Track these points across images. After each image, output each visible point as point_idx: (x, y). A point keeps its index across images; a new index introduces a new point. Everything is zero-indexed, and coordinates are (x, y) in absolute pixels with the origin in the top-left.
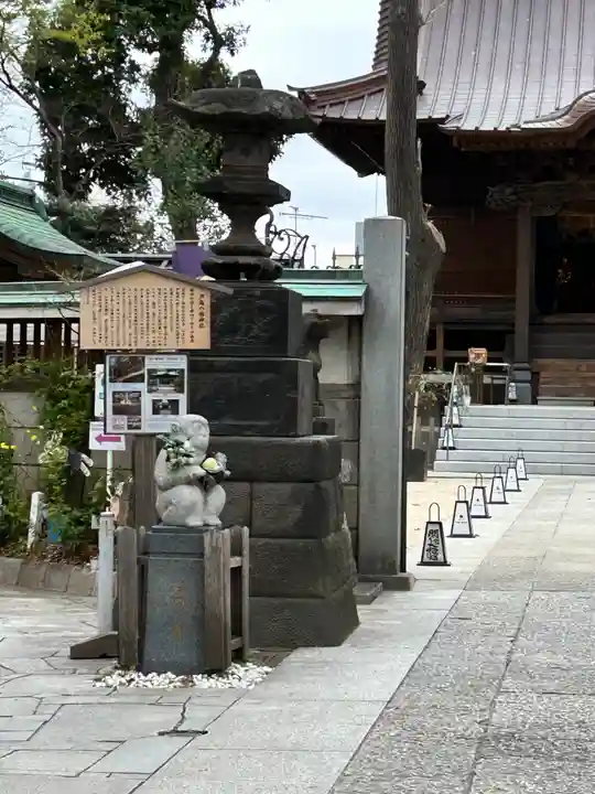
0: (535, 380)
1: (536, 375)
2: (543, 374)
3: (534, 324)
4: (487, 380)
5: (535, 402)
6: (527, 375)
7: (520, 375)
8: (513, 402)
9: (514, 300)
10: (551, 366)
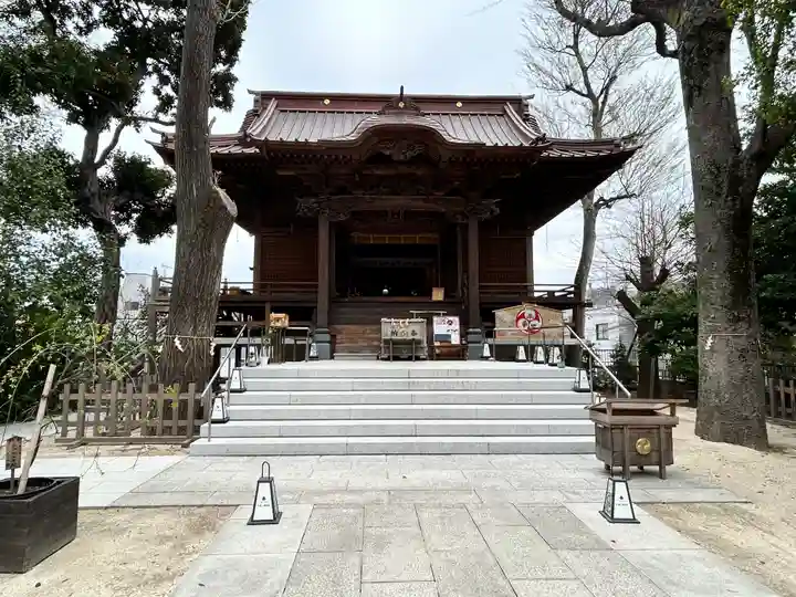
0: (333, 342)
1: (333, 337)
2: (338, 337)
3: (332, 301)
4: (289, 341)
5: (332, 358)
6: (328, 337)
7: (319, 337)
8: (312, 358)
9: (316, 286)
10: (346, 330)
